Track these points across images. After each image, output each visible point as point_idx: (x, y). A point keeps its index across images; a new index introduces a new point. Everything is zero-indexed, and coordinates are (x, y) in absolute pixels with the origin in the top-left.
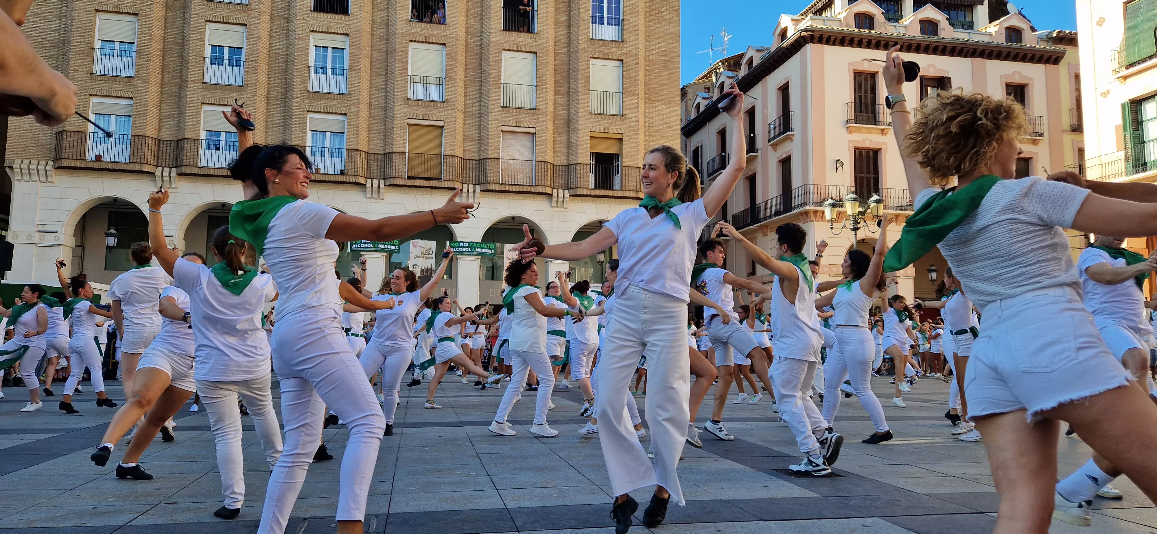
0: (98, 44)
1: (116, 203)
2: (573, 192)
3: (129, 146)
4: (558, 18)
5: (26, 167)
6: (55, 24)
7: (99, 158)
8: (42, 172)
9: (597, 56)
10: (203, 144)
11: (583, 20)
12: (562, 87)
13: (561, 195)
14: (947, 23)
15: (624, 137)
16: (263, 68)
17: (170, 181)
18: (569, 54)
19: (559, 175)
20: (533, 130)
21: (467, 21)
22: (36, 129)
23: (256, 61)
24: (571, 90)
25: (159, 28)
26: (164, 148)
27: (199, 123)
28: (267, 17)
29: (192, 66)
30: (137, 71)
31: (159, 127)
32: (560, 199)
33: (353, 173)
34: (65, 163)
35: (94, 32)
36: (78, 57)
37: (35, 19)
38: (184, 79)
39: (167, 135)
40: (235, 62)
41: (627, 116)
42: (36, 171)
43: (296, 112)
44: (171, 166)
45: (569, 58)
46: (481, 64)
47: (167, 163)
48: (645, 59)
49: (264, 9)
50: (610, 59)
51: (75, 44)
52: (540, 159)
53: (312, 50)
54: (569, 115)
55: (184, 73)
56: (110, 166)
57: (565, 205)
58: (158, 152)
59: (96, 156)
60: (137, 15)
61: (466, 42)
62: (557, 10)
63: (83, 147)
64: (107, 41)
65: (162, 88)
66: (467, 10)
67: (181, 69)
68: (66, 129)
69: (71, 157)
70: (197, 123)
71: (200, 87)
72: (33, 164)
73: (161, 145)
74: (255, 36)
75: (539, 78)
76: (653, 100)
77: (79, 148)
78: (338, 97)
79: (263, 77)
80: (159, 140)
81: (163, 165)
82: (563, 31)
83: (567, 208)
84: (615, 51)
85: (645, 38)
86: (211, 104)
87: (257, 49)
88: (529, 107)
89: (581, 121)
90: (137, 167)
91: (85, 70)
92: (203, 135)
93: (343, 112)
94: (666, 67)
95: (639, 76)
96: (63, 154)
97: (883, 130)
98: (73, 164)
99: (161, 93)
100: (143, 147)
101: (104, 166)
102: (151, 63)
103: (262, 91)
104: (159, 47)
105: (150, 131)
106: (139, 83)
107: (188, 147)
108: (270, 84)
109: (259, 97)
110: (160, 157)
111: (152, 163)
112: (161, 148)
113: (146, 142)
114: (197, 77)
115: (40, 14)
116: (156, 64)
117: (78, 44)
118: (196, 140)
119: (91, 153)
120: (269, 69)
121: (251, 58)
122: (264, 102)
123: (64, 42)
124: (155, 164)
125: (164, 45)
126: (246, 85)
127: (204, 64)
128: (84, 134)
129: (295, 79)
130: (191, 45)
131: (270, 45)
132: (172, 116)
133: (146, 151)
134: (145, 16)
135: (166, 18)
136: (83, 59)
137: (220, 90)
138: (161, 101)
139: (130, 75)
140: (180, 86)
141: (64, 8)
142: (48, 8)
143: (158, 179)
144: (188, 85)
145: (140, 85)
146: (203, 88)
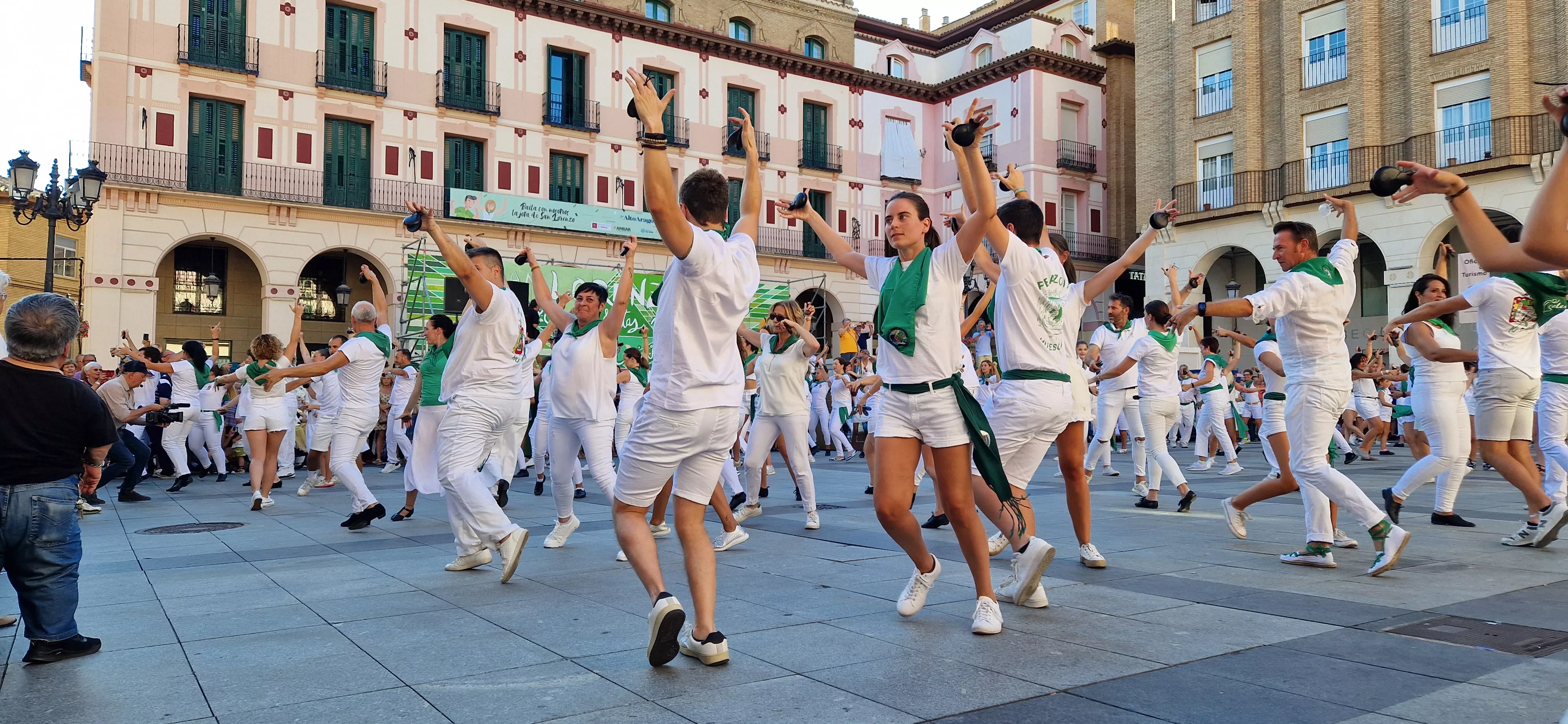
0: (1199, 84)
1: (1235, 251)
3: (1233, 187)
7: (1207, 207)
8: (1164, 234)
10: (1307, 163)
16: (1371, 45)
22: (1158, 190)
23: (1360, 41)
25: (1253, 43)
26: (1270, 179)
27: (1301, 139)
29: (1288, 74)
30: (1235, 100)
31: (1263, 155)
33: (1504, 154)
34: (1179, 220)
35: (1195, 72)
36: (1182, 104)
37: (1149, 78)
38: (1282, 92)
39: (1271, 164)
40: (1338, 52)
43: (1416, 89)
44: (1278, 198)
47: (1274, 196)
51: (1178, 92)
55: (1282, 85)
56: (1216, 214)
58: (1264, 185)
59: (1204, 206)
60: (1230, 36)
63: (1194, 199)
64: (1207, 77)
65: (1262, 110)
67: (1279, 82)
68: (1177, 184)
69: (1186, 212)
70: (1297, 140)
71: (1298, 96)
73: (1267, 176)
74: (1356, 8)
77: (1191, 200)
78: (1475, 49)
79: (1371, 58)
80: (1264, 172)
81: (1272, 200)
86: (1313, 112)
87: (1361, 24)
91: (1188, 116)
92: (1307, 153)
93: (1483, 68)
98: (1188, 218)
99: (1262, 116)
100: (1245, 184)
101: (1213, 214)
102: (1247, 87)
103: (1371, 77)
105: (1252, 164)
106: (1237, 113)
107: (1291, 172)
108: (1382, 63)
109: (1367, 85)
110: (1267, 191)
111: (1257, 201)
112: (1267, 180)
113: (1249, 177)
114: (1296, 85)
115: (1151, 71)
116: (1253, 83)
117: (1181, 90)
118: (1299, 162)
119: (1200, 205)
120: (1381, 43)
121: (1354, 39)
122: (1376, 90)
123: (1172, 92)
124: (1261, 200)
125: (1261, 59)
126: (1350, 75)
127: (1301, 66)
128: (1192, 185)
129: (1412, 45)
130: (1285, 49)
131: (1381, 10)
132: (1274, 140)
133: (1249, 188)
134: (1238, 35)
135: (1261, 28)
136: (1187, 105)
137: (1320, 92)
138: (1262, 126)
139: (1228, 108)
140: (1281, 102)
141: (1171, 57)
142: (1158, 62)
143: (1266, 216)
144: (1286, 98)
145: (1238, 115)
146: (1300, 97)
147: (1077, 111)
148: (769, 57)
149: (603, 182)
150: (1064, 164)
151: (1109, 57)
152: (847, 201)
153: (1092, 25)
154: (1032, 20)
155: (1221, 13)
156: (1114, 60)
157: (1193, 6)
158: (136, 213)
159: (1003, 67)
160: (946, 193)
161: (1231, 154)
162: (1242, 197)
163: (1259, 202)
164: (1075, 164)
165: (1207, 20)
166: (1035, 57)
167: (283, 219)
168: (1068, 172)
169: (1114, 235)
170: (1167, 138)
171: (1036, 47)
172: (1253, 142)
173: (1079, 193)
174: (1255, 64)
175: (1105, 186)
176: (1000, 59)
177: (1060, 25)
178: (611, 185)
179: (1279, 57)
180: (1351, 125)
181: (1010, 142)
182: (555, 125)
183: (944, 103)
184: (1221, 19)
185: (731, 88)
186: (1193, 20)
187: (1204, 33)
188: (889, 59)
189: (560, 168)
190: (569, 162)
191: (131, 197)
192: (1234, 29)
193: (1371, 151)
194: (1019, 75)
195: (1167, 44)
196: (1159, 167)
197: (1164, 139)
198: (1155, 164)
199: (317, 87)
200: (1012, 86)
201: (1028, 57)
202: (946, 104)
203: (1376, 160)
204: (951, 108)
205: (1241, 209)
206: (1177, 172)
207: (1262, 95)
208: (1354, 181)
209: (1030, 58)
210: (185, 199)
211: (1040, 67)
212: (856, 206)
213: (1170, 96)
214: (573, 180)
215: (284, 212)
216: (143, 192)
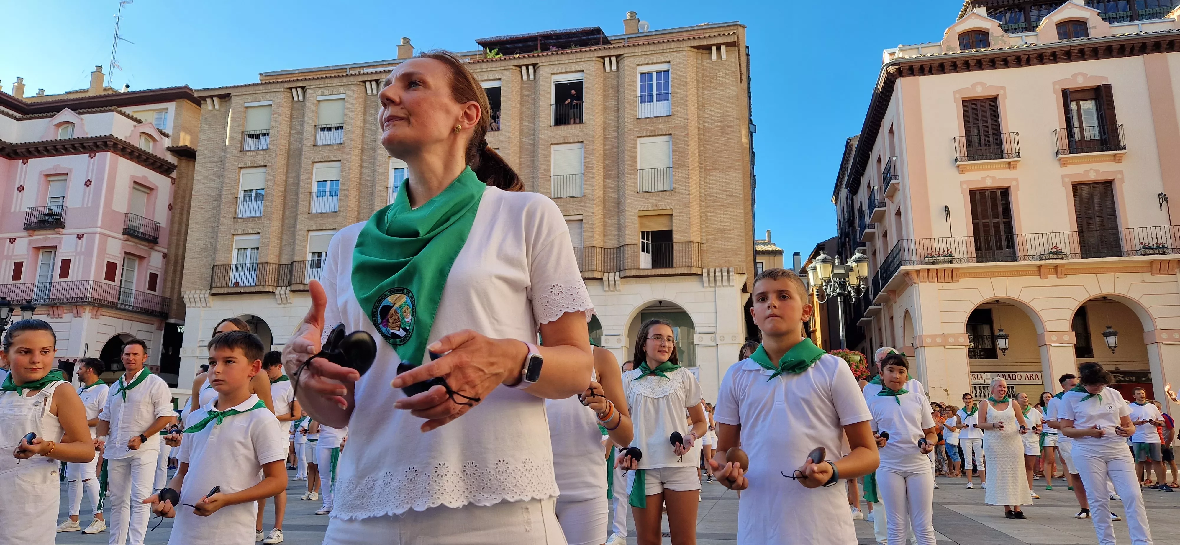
0: (241, 194)
2: (623, 274)
4: (608, 104)
5: (193, 296)
7: (236, 284)
8: (203, 300)
9: (644, 134)
10: (308, 263)
11: (629, 102)
12: (612, 170)
13: (612, 278)
14: (1100, 18)
15: (674, 212)
16: (354, 194)
17: (286, 297)
18: (618, 137)
19: (610, 259)
20: (580, 217)
21: (521, 123)
22: (201, 266)
23: (347, 190)
24: (620, 172)
25: (281, 174)
27: (306, 247)
28: (357, 151)
29: (301, 201)
30: (264, 211)
31: (280, 253)
32: (612, 283)
34: (215, 291)
35: (238, 185)
36: (227, 206)
37: (204, 181)
38: (296, 212)
39: (285, 260)
40: (333, 193)
41: (677, 190)
42: (199, 299)
44: (287, 285)
45: (618, 140)
46: (534, 160)
47: (285, 283)
48: (699, 128)
49: (355, 145)
50: (658, 135)
51: (223, 197)
52: (587, 244)
53: (392, 172)
54: (619, 197)
55: (297, 207)
56: (243, 290)
57: (617, 288)
58: (278, 275)
60: (266, 166)
61: (521, 143)
62: (605, 97)
63: (227, 277)
64: (247, 190)
65: (283, 222)
66: (521, 113)
67: (295, 205)
68: (216, 264)
69: (221, 286)
70: (303, 247)
71: (306, 217)
72: (197, 293)
73: (281, 269)
74: (347, 169)
75: (587, 166)
76: (710, 170)
77: (225, 277)
79: (353, 202)
80: (280, 265)
81: (281, 285)
82: (612, 116)
83: (620, 291)
84: (662, 126)
85: (698, 108)
86: (314, 230)
87: (349, 179)
88: (576, 195)
89: (628, 201)
91: (230, 216)
92: (308, 257)
94: (722, 133)
95: (689, 148)
96: (215, 283)
97: (1009, 163)
98: (222, 291)
99: (283, 226)
100: (265, 272)
101: (239, 290)
102: (274, 203)
103: (352, 214)
105: (272, 258)
106: (265, 221)
107: (297, 268)
108: (359, 207)
109: (349, 219)
110: (280, 278)
111: (272, 285)
112: (281, 271)
113: (268, 267)
114: (306, 210)
115: (207, 177)
116: (278, 202)
117: (226, 196)
118: (303, 262)
119: (231, 282)
120: (359, 194)
121: (344, 188)
123: (220, 196)
124: (275, 285)
125: (285, 187)
126: (340, 211)
127: (310, 198)
128: (227, 266)
129: (376, 200)
130: (302, 184)
131: (361, 174)
132: (288, 244)
133: (268, 275)
134: (271, 166)
135: (288, 165)
136: (229, 207)
137: (320, 217)
138: (282, 233)
139: (259, 215)
140: (295, 218)
141: (222, 170)
142: (212, 171)
143: (278, 297)
144: (299, 217)
145: (265, 222)
146: (308, 218)
147: (148, 193)
150: (130, 233)
151: (180, 158)
153: (169, 131)
154: (115, 113)
155: (261, 148)
156: (184, 161)
157: (242, 138)
159: (82, 144)
160: (10, 239)
161: (258, 248)
162: (262, 281)
163: (274, 286)
164: (140, 235)
165: (250, 151)
166: (112, 143)
168: (132, 239)
169: (168, 295)
170: (213, 228)
171: (115, 136)
172: (275, 242)
173: (141, 258)
174: (281, 189)
175: (165, 256)
176: (80, 137)
177: (140, 124)
179: (298, 188)
181: (80, 206)
183: (21, 161)
184: (261, 152)
186: (241, 147)
187: (248, 159)
192: (269, 162)
194: (97, 154)
195: (220, 159)
196: (204, 249)
197: (210, 229)
198: (202, 246)
200: (89, 163)
201: (106, 141)
202: (22, 162)
204: (27, 167)
205: (260, 289)
206: (217, 255)
207: (284, 212)
209: (108, 143)
211: (118, 152)
213: (218, 198)
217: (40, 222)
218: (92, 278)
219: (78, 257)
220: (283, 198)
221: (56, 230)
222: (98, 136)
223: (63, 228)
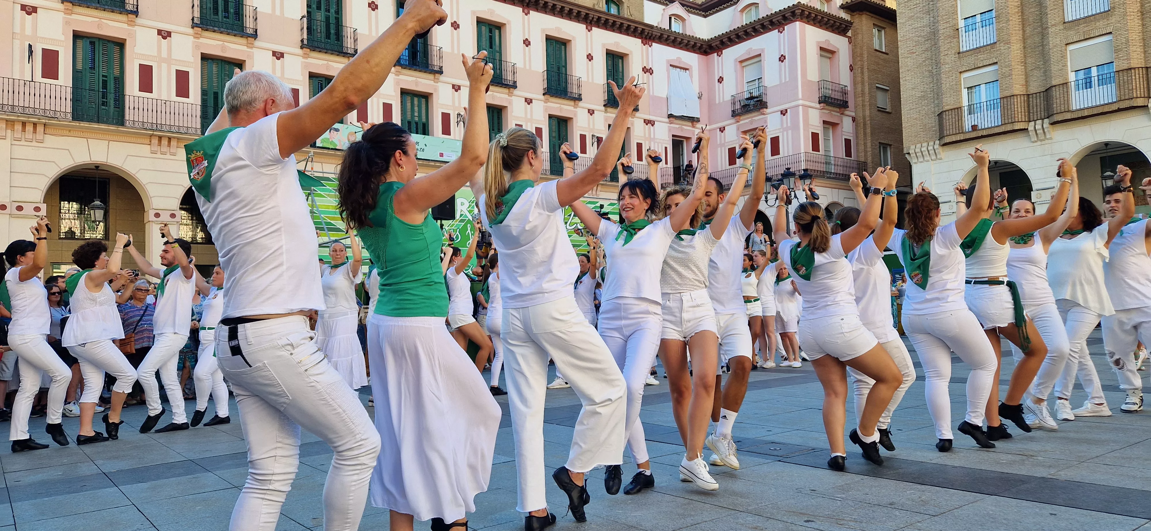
0: (961, 24)
1: (997, 166)
3: (999, 110)
5: (919, 150)
6: (926, 21)
7: (974, 128)
8: (932, 152)
10: (1072, 85)
17: (1044, 132)
22: (923, 116)
26: (1033, 101)
27: (1065, 65)
29: (1051, 10)
30: (998, 35)
31: (1027, 82)
34: (947, 140)
35: (957, 14)
36: (946, 42)
38: (1044, 26)
39: (1035, 87)
42: (927, 152)
44: (1043, 117)
47: (1039, 115)
51: (941, 32)
55: (1044, 20)
56: (985, 133)
58: (1028, 107)
59: (972, 126)
63: (960, 121)
64: (969, 17)
65: (1024, 43)
67: (1041, 17)
68: (943, 110)
69: (951, 133)
70: (1063, 66)
71: (1061, 28)
72: (924, 147)
73: (1031, 99)
77: (957, 123)
80: (1028, 95)
81: (1035, 119)
86: (1077, 42)
90: (1009, 128)
91: (953, 52)
92: (1071, 77)
96: (945, 132)
98: (954, 138)
99: (1024, 48)
100: (1012, 106)
101: (980, 134)
102: (1011, 23)
103: (1133, 8)
104: (1016, 4)
105: (1018, 89)
106: (1001, 46)
107: (1058, 93)
109: (1130, 16)
110: (1032, 111)
111: (1024, 120)
112: (1031, 102)
113: (1016, 100)
114: (1058, 20)
116: (1015, 21)
117: (944, 31)
118: (1065, 84)
119: (967, 125)
122: (1138, 19)
123: (935, 32)
124: (1027, 120)
126: (1114, 8)
127: (1063, 3)
128: (960, 108)
132: (1038, 68)
133: (1016, 109)
136: (949, 43)
137: (1084, 24)
138: (1026, 56)
139: (992, 42)
140: (1044, 33)
141: (932, 3)
142: (918, 9)
143: (1032, 134)
144: (1050, 30)
145: (1002, 48)
146: (1065, 28)
147: (830, 58)
148: (579, 12)
149: (446, 117)
150: (825, 101)
151: (853, 13)
152: (643, 135)
156: (857, 16)
158: (23, 143)
159: (769, 21)
160: (722, 128)
161: (995, 81)
164: (832, 101)
166: (800, 11)
167: (165, 149)
168: (827, 107)
170: (930, 71)
172: (1018, 70)
173: (834, 125)
175: (854, 120)
176: (767, 15)
178: (453, 120)
180: (1117, 51)
181: (778, 83)
182: (404, 67)
183: (716, 54)
185: (549, 39)
188: (670, 18)
189: (409, 105)
190: (416, 100)
191: (18, 127)
193: (1137, 72)
194: (786, 27)
196: (923, 96)
197: (927, 73)
198: (919, 94)
199: (193, 28)
200: (780, 36)
201: (795, 11)
202: (719, 55)
203: (1141, 79)
204: (722, 59)
206: (945, 100)
207: (1024, 31)
208: (1123, 98)
209: (796, 11)
210: (70, 129)
211: (804, 20)
212: (650, 139)
213: (933, 35)
214: (420, 116)
215: (165, 142)
216: (30, 122)
217: (745, 106)
218: (802, 151)
219: (785, 133)
220: (1020, 14)
221: (761, 111)
222: (786, 7)
223: (767, 108)
